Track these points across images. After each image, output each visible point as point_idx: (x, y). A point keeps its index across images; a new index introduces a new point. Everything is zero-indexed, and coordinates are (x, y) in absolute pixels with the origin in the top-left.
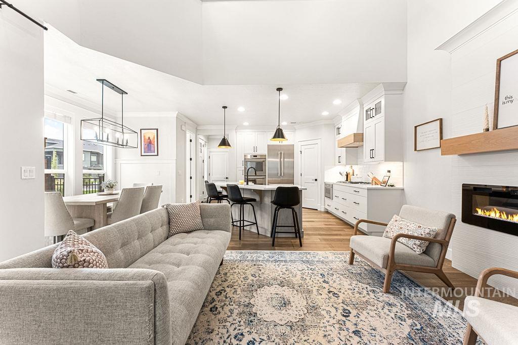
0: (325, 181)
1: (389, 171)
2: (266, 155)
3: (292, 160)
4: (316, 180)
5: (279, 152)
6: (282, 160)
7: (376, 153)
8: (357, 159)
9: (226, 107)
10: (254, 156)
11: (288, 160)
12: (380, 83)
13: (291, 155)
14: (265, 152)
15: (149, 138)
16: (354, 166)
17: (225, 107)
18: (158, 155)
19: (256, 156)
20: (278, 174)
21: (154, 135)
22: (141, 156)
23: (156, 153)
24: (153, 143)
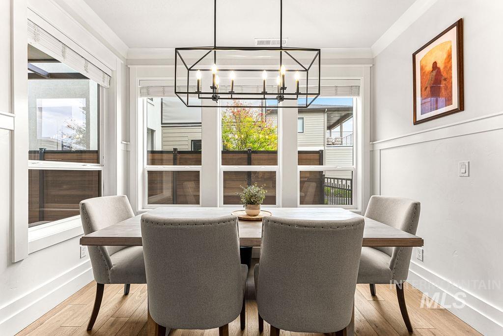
15: (435, 65)
18: (461, 108)
21: (448, 48)
22: (416, 123)
23: (455, 105)
24: (444, 75)
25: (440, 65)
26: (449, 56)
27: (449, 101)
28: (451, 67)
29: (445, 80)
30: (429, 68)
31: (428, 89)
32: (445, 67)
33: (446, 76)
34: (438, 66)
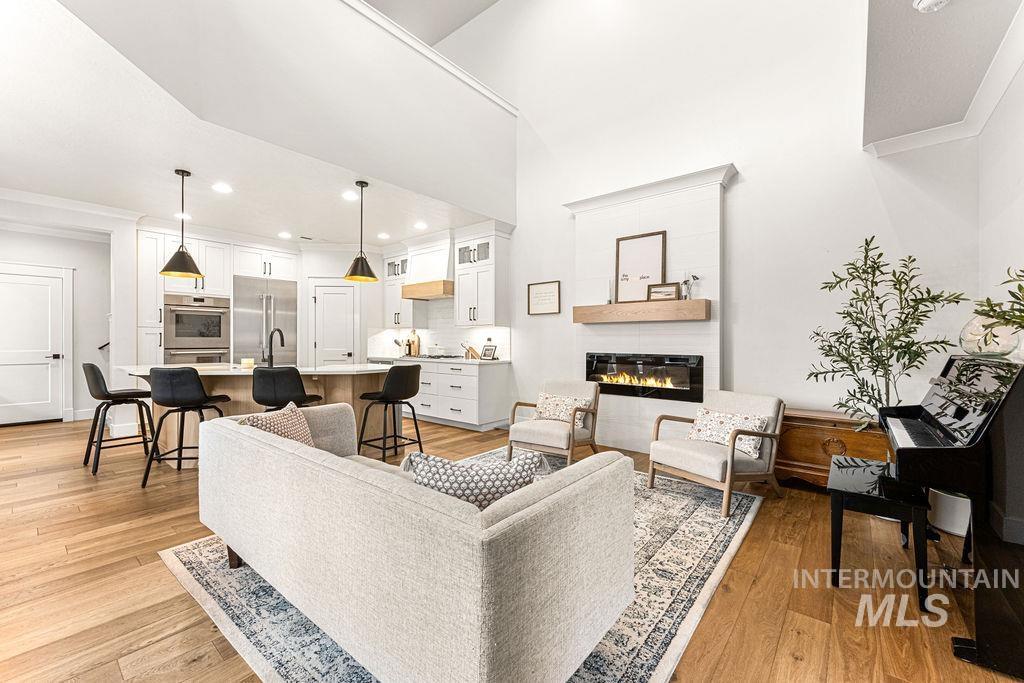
0: (369, 356)
1: (489, 340)
2: (229, 300)
3: (294, 313)
4: (350, 355)
5: (264, 295)
6: (271, 312)
7: (480, 312)
8: (427, 319)
9: (188, 174)
10: (196, 300)
11: (284, 313)
12: (490, 219)
13: (292, 304)
14: (227, 292)
16: (418, 331)
17: (184, 173)
19: (202, 300)
20: (261, 343)
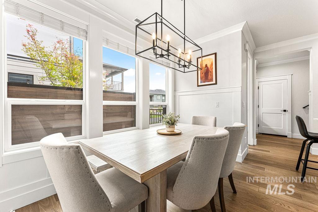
15: (206, 65)
18: (216, 84)
21: (212, 61)
22: (198, 86)
23: (214, 82)
24: (210, 70)
25: (209, 66)
26: (212, 64)
27: (212, 80)
28: (213, 68)
29: (210, 72)
30: (204, 66)
31: (204, 74)
32: (210, 67)
33: (211, 71)
34: (208, 66)
